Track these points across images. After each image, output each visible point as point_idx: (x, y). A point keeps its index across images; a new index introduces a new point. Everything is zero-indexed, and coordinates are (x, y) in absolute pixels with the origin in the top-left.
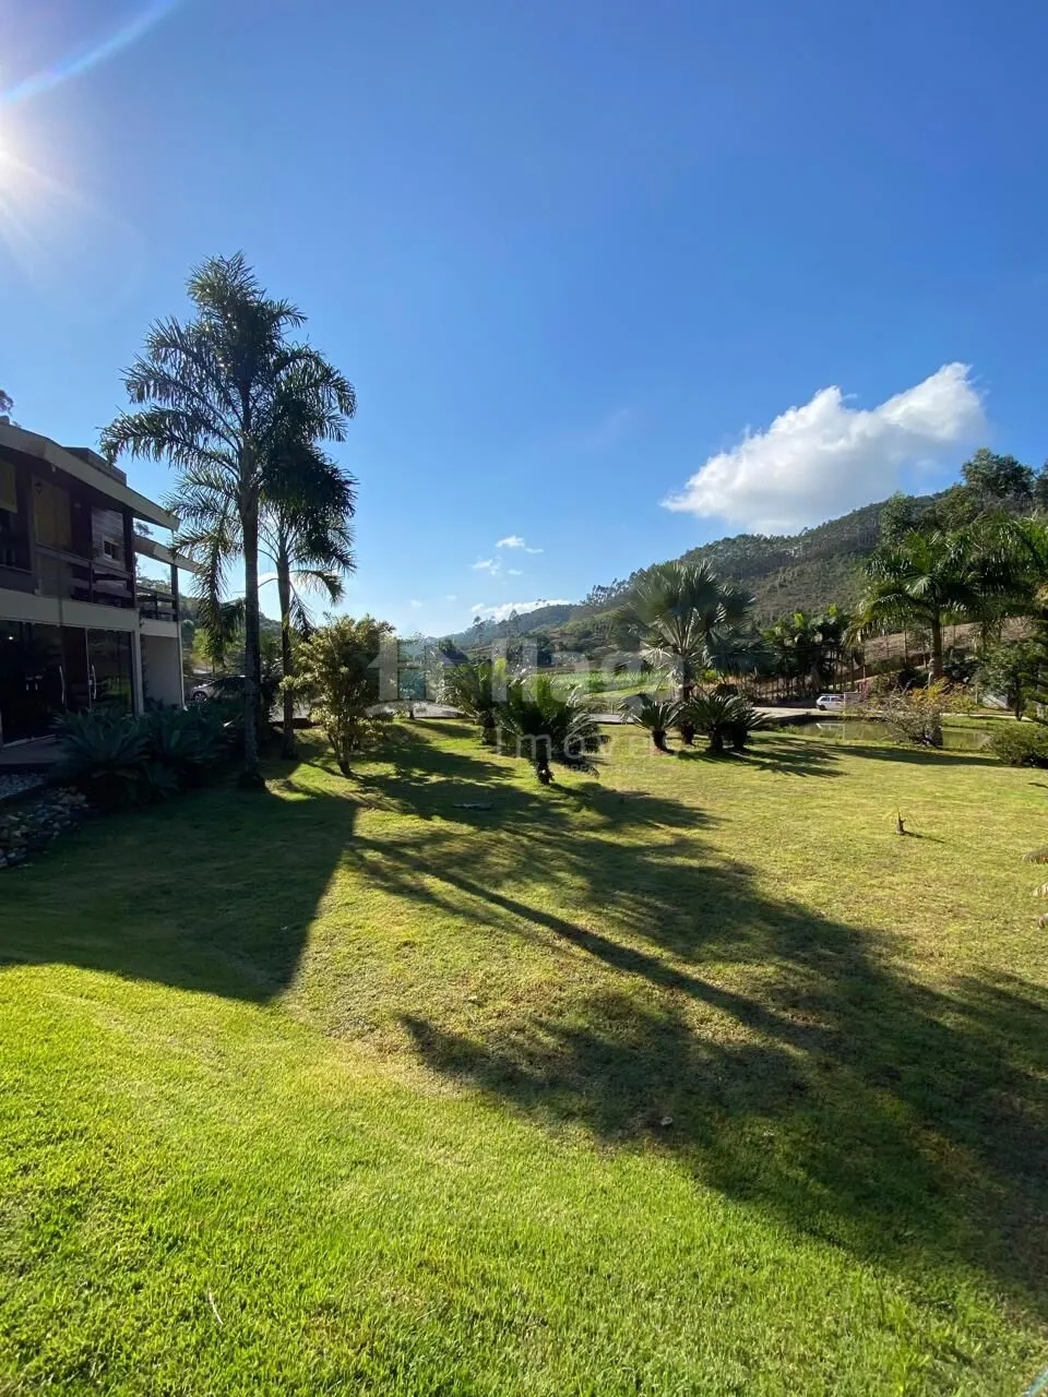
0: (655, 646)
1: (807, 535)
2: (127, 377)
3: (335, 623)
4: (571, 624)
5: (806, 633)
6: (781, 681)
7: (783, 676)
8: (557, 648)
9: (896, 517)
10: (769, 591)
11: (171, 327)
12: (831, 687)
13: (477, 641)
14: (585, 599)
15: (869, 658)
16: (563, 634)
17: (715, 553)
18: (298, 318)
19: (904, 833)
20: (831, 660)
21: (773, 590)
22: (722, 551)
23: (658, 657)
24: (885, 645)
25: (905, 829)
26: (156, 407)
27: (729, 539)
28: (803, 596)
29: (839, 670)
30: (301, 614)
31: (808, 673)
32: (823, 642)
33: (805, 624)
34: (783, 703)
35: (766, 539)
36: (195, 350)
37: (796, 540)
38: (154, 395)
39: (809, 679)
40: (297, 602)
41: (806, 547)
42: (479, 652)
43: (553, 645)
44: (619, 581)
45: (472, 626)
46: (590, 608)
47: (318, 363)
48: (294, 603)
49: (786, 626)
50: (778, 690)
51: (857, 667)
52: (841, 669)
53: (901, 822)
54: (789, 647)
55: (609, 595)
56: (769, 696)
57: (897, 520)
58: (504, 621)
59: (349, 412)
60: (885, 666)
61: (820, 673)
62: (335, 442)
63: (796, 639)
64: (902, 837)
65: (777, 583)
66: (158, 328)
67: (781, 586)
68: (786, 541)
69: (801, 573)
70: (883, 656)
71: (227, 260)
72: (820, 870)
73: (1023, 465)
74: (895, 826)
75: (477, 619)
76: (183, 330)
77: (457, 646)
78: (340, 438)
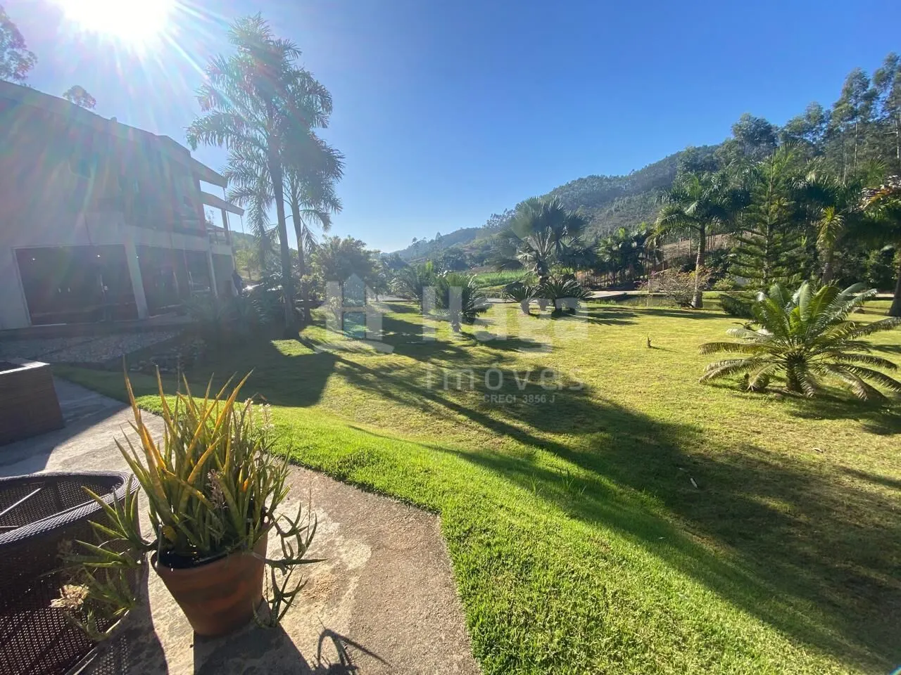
0: (525, 251)
1: (634, 175)
2: (198, 95)
3: (330, 242)
4: (477, 241)
5: (627, 242)
6: (610, 274)
7: (611, 271)
8: (468, 257)
9: (687, 163)
10: (608, 214)
11: (219, 60)
12: (642, 277)
13: (415, 254)
14: (486, 223)
15: (667, 257)
16: (472, 248)
17: (573, 190)
18: (297, 52)
19: (650, 347)
20: (642, 259)
21: (611, 213)
22: (577, 188)
23: (526, 259)
24: (677, 248)
25: (651, 345)
26: (216, 112)
27: (582, 179)
28: (630, 217)
29: (647, 265)
30: (309, 237)
31: (627, 268)
32: (637, 247)
33: (626, 236)
34: (611, 288)
35: (607, 178)
36: (235, 74)
37: (627, 179)
38: (215, 104)
39: (627, 272)
40: (306, 230)
41: (633, 183)
42: (417, 262)
43: (465, 256)
44: (508, 210)
45: (411, 244)
46: (489, 229)
47: (310, 80)
48: (304, 230)
49: (614, 238)
50: (608, 280)
51: (658, 263)
52: (648, 265)
53: (649, 341)
54: (616, 251)
55: (502, 220)
56: (602, 284)
57: (687, 164)
58: (432, 241)
59: (329, 109)
60: (677, 261)
61: (635, 266)
62: (321, 128)
63: (620, 246)
64: (649, 349)
65: (613, 209)
66: (212, 61)
67: (616, 210)
68: (620, 180)
69: (629, 202)
70: (676, 255)
71: (252, 17)
72: (599, 364)
73: (772, 124)
74: (646, 344)
75: (415, 240)
76: (227, 62)
77: (402, 258)
78: (324, 126)
